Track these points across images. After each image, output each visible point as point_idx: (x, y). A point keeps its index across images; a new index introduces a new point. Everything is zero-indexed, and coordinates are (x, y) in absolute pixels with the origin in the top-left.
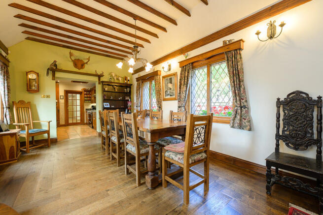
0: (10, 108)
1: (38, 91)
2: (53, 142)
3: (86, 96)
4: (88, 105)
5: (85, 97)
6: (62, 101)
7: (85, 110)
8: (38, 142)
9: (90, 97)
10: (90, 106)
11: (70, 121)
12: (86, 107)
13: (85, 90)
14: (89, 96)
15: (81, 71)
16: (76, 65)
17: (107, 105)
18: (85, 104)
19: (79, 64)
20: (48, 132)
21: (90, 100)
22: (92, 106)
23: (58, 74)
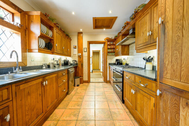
3: (109, 47)
4: (111, 59)
5: (108, 49)
7: (108, 64)
9: (114, 48)
10: (114, 61)
12: (109, 61)
13: (109, 40)
14: (112, 47)
18: (108, 57)
21: (114, 52)
22: (117, 60)
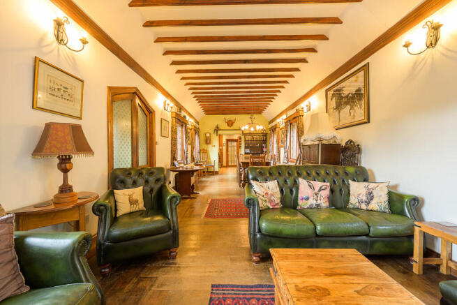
0: (200, 153)
1: (210, 143)
2: (217, 173)
6: (224, 148)
8: (210, 172)
11: (230, 164)
15: (232, 128)
16: (228, 125)
17: (248, 151)
19: (230, 123)
20: (214, 167)
23: (219, 132)
